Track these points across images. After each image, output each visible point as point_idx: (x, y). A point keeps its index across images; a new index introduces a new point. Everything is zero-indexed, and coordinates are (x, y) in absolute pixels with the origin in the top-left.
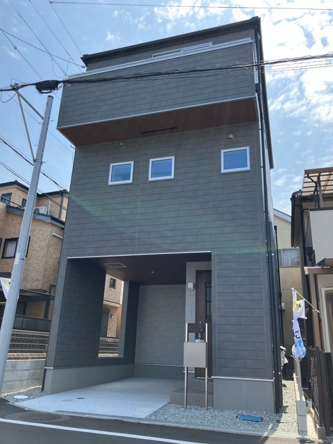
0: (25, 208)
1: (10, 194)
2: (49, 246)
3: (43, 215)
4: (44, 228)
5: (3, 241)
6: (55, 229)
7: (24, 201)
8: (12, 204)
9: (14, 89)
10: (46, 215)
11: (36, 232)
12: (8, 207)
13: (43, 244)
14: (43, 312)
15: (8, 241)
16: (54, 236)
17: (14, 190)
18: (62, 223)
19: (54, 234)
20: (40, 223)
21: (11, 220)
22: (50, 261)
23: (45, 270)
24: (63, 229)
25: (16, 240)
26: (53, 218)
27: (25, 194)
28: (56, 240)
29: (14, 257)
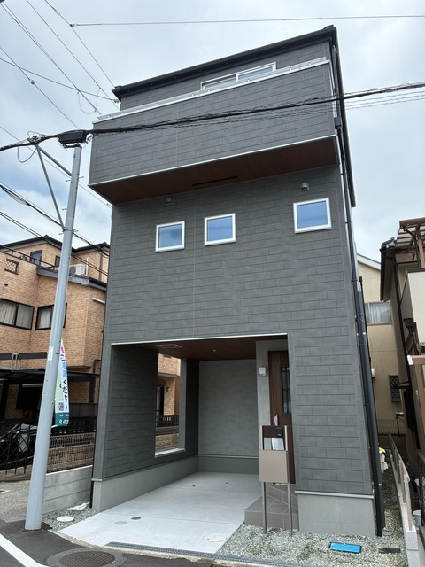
0: (59, 268)
1: (41, 252)
2: (89, 315)
3: (80, 277)
4: (83, 293)
5: (36, 309)
6: (96, 293)
7: (58, 258)
8: (42, 264)
9: (32, 143)
10: (85, 278)
11: (73, 298)
12: (39, 268)
13: (82, 311)
14: (88, 392)
15: (41, 309)
16: (95, 301)
17: (45, 248)
18: (104, 285)
19: (94, 299)
20: (78, 287)
21: (43, 284)
22: (92, 332)
23: (87, 342)
24: (104, 292)
25: (51, 307)
26: (92, 280)
27: (58, 251)
28: (98, 306)
29: (50, 328)
